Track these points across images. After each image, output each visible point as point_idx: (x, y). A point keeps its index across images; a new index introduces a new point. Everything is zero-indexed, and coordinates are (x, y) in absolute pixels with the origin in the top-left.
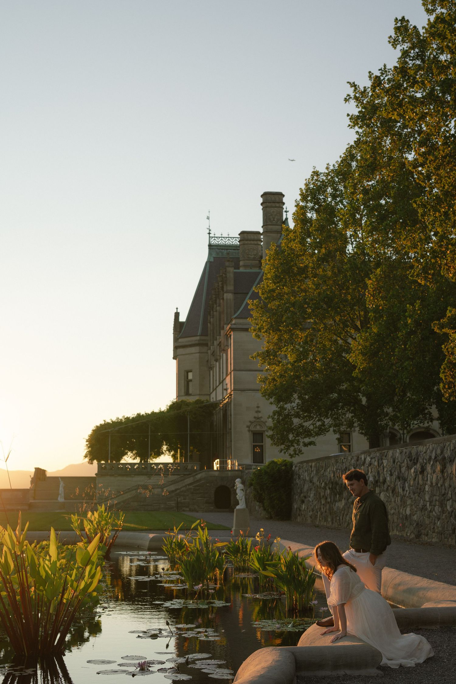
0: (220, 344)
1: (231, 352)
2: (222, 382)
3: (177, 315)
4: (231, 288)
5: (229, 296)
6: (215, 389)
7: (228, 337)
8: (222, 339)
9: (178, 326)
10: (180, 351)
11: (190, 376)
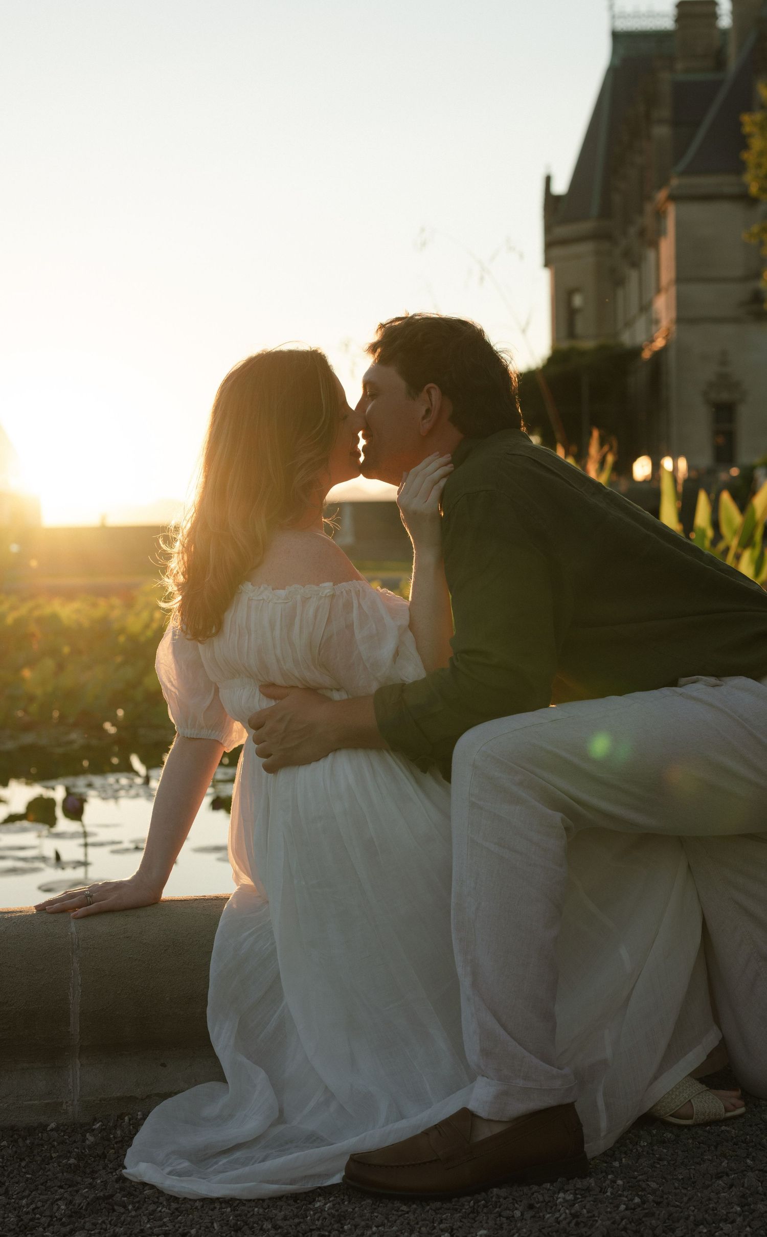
0: (642, 233)
1: (667, 247)
2: (646, 307)
3: (548, 180)
4: (665, 112)
5: (662, 131)
6: (629, 324)
7: (660, 215)
8: (648, 220)
9: (552, 203)
10: (557, 252)
11: (578, 301)
